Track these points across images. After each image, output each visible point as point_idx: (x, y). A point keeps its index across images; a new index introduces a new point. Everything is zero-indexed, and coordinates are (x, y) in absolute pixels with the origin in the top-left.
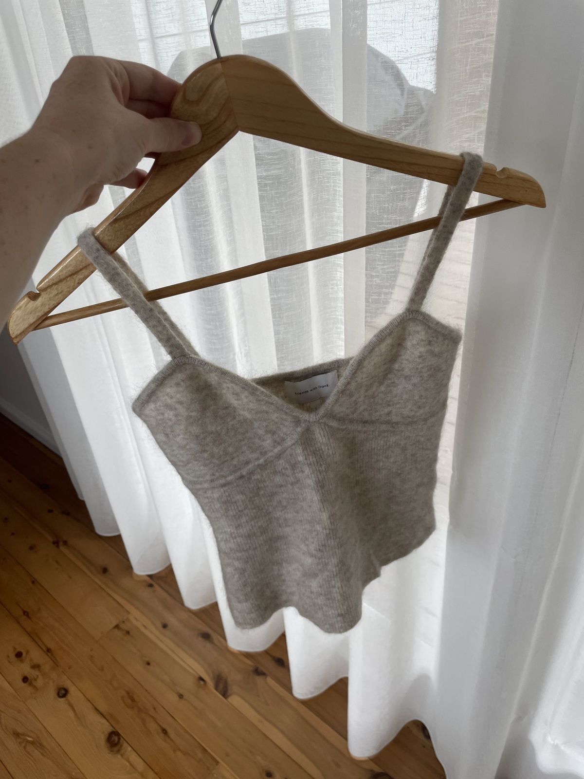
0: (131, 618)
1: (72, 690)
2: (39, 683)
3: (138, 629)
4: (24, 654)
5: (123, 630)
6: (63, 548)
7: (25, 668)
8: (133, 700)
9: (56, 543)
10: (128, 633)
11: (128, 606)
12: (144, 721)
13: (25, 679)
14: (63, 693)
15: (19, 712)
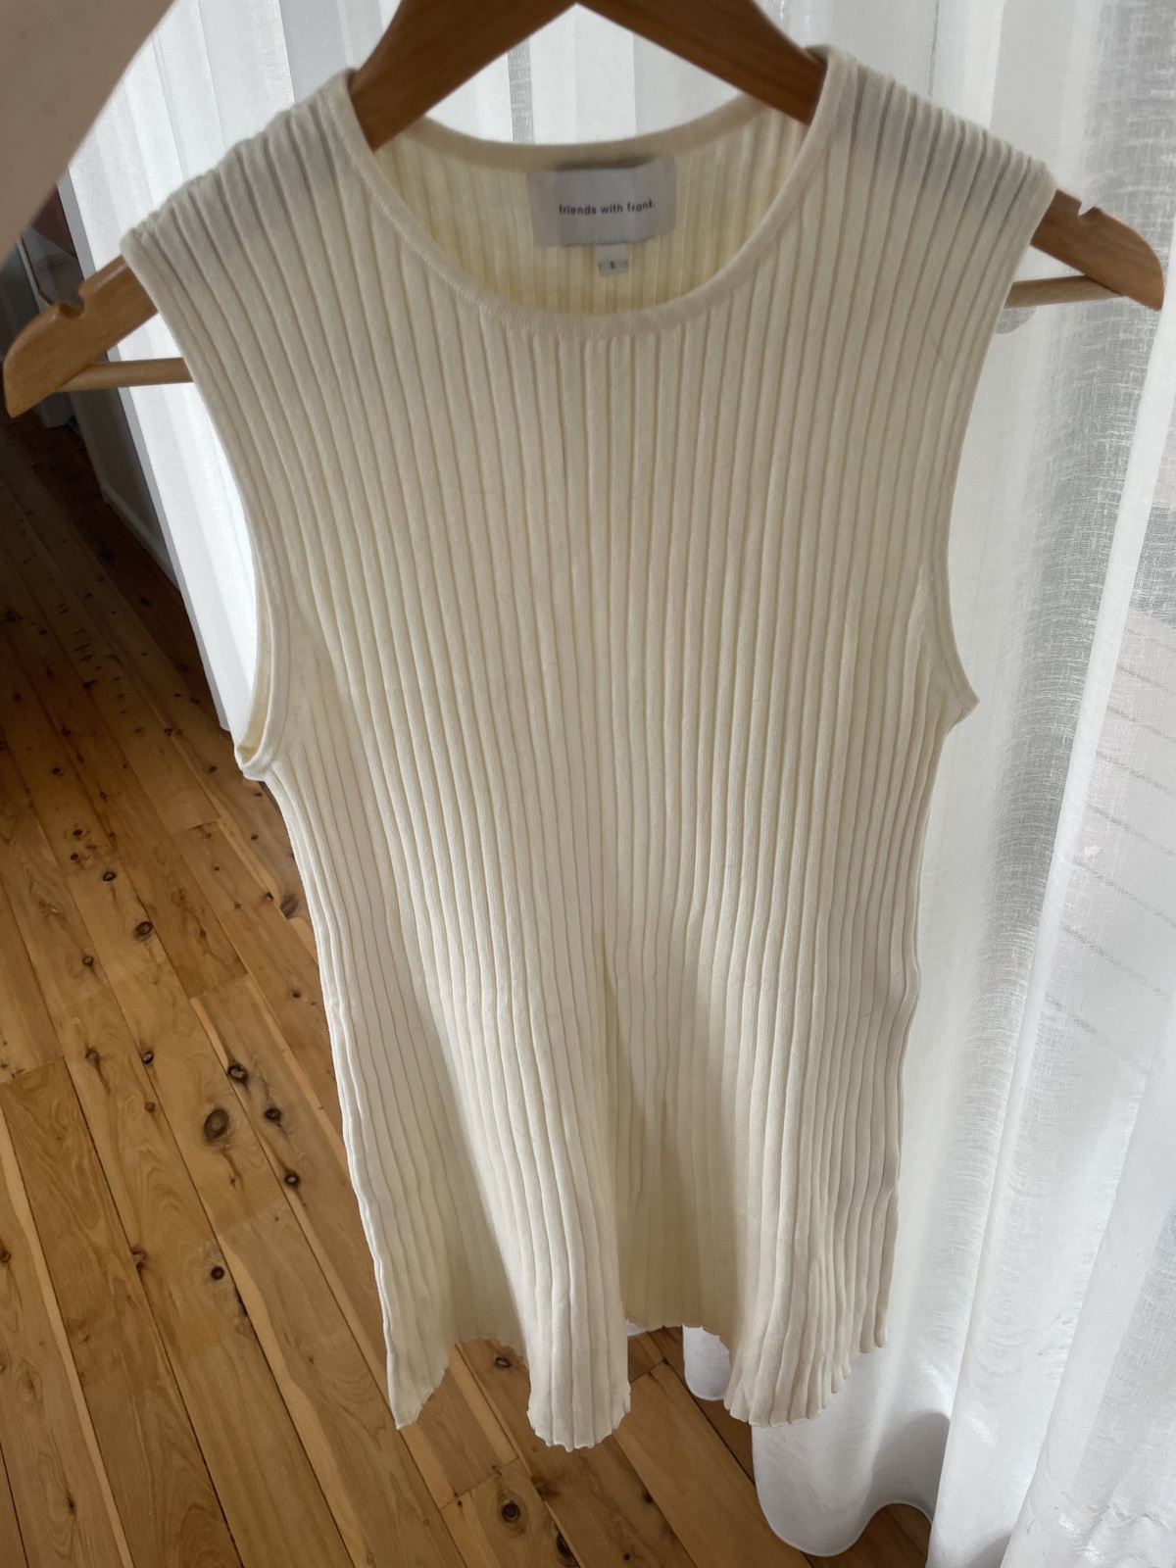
0: (219, 821)
1: (121, 876)
2: (89, 863)
3: (222, 834)
4: (84, 833)
5: (205, 832)
6: (174, 738)
7: (80, 847)
8: (183, 898)
9: (168, 731)
10: (209, 836)
11: (223, 812)
12: (185, 921)
13: (74, 857)
14: (109, 877)
15: (55, 884)
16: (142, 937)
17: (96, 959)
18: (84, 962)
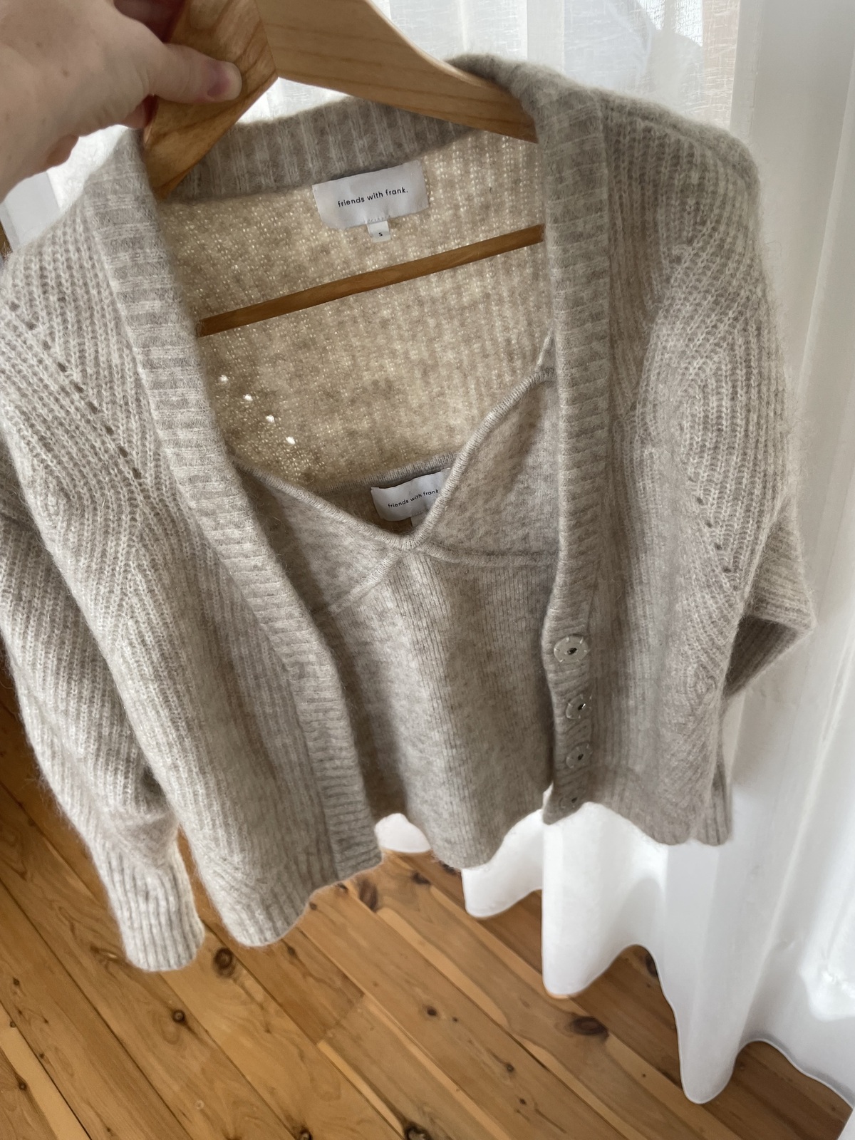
16: (226, 972)
17: (187, 1013)
18: (175, 1020)
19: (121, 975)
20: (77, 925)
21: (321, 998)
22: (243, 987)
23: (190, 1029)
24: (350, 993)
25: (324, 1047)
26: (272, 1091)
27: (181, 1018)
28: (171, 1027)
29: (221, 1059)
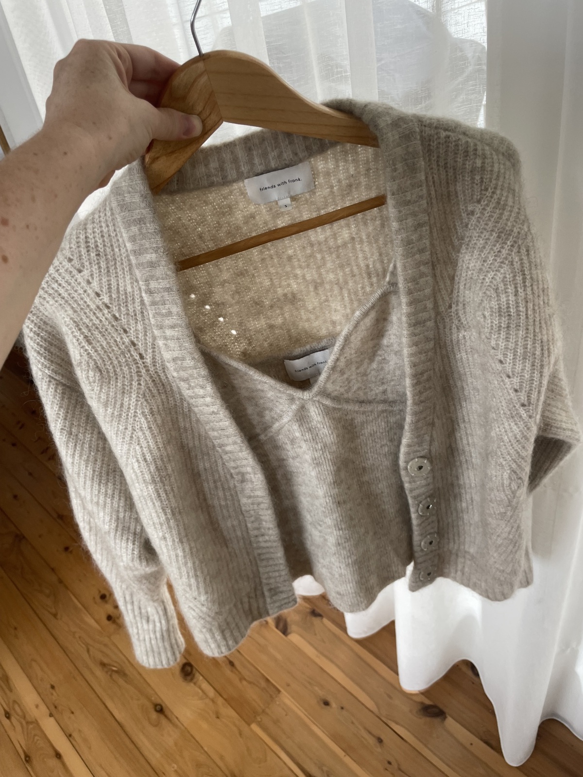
4: (107, 596)
7: (108, 609)
13: (109, 618)
15: (105, 645)
16: (189, 678)
17: (163, 705)
18: (156, 711)
19: (121, 681)
20: (91, 648)
21: (252, 694)
22: (200, 688)
23: (166, 716)
24: (271, 691)
25: (254, 727)
26: (222, 758)
27: (160, 709)
28: (154, 715)
29: (187, 736)
